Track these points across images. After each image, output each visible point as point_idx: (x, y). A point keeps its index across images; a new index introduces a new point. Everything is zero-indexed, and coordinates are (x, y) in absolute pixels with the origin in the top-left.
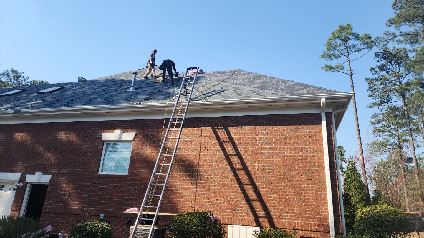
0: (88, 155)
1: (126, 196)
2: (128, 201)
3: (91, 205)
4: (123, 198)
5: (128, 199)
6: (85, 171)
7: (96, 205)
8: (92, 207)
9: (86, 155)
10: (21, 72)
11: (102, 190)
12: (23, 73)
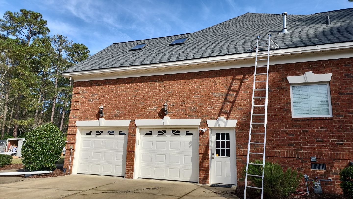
0: (274, 99)
1: (338, 138)
2: (342, 144)
3: (295, 147)
4: (335, 141)
5: (342, 141)
6: (276, 115)
7: (302, 148)
8: (296, 150)
9: (272, 99)
10: (65, 37)
11: (304, 133)
12: (67, 37)
